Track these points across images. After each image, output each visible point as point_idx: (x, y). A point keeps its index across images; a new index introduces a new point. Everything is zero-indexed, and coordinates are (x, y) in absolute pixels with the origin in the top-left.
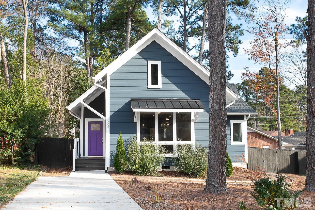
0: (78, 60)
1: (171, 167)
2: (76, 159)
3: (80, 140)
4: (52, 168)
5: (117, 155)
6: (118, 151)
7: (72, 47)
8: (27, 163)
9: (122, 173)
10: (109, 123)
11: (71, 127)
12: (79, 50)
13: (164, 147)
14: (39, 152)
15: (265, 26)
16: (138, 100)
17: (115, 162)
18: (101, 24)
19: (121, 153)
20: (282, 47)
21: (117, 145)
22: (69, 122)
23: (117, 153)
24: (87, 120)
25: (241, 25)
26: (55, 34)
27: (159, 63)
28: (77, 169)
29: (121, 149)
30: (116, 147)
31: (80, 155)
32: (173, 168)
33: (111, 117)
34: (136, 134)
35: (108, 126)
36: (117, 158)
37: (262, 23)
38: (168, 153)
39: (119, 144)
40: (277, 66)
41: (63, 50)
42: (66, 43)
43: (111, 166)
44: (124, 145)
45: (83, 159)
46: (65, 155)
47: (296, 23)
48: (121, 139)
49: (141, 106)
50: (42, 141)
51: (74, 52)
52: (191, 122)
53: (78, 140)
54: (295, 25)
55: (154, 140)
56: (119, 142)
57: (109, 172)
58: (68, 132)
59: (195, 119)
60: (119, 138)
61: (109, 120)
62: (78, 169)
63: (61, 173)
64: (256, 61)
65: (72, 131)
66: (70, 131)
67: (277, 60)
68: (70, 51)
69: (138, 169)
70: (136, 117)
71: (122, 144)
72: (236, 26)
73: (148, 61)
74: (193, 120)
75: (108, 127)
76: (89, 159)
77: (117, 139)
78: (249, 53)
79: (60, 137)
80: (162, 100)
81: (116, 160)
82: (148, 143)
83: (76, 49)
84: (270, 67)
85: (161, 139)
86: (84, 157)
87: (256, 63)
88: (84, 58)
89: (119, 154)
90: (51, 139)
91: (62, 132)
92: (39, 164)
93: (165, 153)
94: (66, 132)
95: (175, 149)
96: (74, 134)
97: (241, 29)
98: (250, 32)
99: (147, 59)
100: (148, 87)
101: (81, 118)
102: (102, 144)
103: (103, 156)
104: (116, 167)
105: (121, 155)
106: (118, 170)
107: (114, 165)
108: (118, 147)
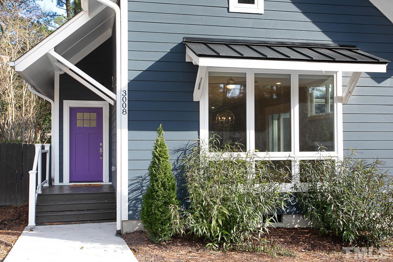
1: (285, 218)
6: (157, 181)
10: (127, 103)
16: (205, 42)
17: (148, 212)
19: (163, 185)
21: (154, 163)
22: (44, 121)
23: (153, 185)
24: (68, 104)
28: (39, 221)
29: (165, 174)
30: (150, 167)
31: (51, 180)
34: (197, 132)
35: (122, 109)
36: (153, 198)
39: (159, 160)
43: (131, 217)
44: (171, 161)
48: (162, 145)
52: (335, 105)
53: (47, 148)
55: (244, 149)
56: (159, 154)
57: (127, 233)
60: (157, 141)
61: (127, 93)
62: (43, 219)
69: (216, 230)
70: (200, 85)
71: (167, 158)
74: (340, 99)
75: (124, 113)
76: (71, 191)
77: (151, 146)
82: (235, 155)
83: (54, 15)
85: (261, 146)
86: (61, 184)
89: (159, 188)
91: (34, 135)
94: (39, 135)
95: (295, 170)
100: (228, 8)
101: (53, 99)
102: (102, 156)
103: (102, 181)
104: (151, 223)
105: (165, 190)
106: (154, 232)
107: (144, 218)
108: (155, 167)
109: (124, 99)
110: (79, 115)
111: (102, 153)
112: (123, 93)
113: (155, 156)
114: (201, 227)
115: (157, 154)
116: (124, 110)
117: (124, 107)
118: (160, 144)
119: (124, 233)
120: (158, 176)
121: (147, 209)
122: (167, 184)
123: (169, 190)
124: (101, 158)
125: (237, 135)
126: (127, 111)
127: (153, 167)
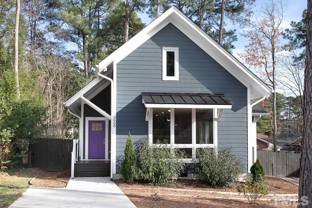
0: (77, 63)
1: (189, 175)
2: (75, 163)
3: (79, 141)
4: (48, 172)
5: (126, 161)
6: (127, 156)
7: (71, 51)
8: (19, 166)
9: (131, 182)
10: (116, 122)
11: (70, 127)
12: (77, 54)
13: (183, 151)
14: (33, 154)
15: (262, 29)
16: (151, 95)
17: (124, 169)
18: (99, 30)
19: (130, 158)
20: (279, 50)
21: (126, 148)
22: (68, 123)
23: (126, 158)
24: (88, 119)
25: (235, 30)
26: (55, 39)
27: (176, 50)
28: (76, 176)
29: (131, 153)
30: (125, 150)
31: (79, 158)
32: (192, 176)
33: (118, 114)
34: (147, 135)
36: (126, 164)
37: (258, 26)
38: (188, 158)
39: (128, 147)
40: (274, 68)
41: (62, 54)
42: (65, 48)
43: (117, 173)
45: (82, 163)
46: (63, 157)
47: (290, 28)
48: (130, 141)
49: (155, 100)
50: (36, 142)
51: (72, 55)
52: (214, 122)
53: (77, 142)
54: (290, 30)
55: (169, 143)
56: (129, 145)
57: (115, 180)
58: (67, 132)
59: (219, 118)
60: (128, 139)
61: (116, 118)
62: (78, 175)
63: (58, 180)
64: (251, 65)
65: (70, 131)
66: (68, 131)
67: (274, 63)
68: (68, 54)
69: (152, 177)
70: (148, 114)
71: (132, 146)
72: (230, 31)
73: (163, 47)
74: (216, 119)
75: (115, 126)
76: (89, 163)
77: (125, 141)
78: (243, 58)
79: (59, 137)
80: (179, 95)
81: (124, 167)
82: (163, 145)
83: (75, 52)
84: (267, 70)
86: (84, 160)
87: (250, 67)
88: (82, 61)
89: (128, 159)
90: (47, 140)
91: (61, 132)
92: (33, 167)
93: (185, 158)
94: (64, 132)
95: (194, 153)
96: (72, 134)
97: (234, 35)
98: (245, 36)
99: (161, 46)
100: (162, 79)
101: (80, 117)
102: (105, 146)
103: (105, 159)
104: (125, 174)
105: (131, 160)
106: (126, 178)
107: (122, 172)
108: (127, 150)
109: (115, 120)
110: (93, 125)
111: (105, 144)
112: (114, 118)
113: (127, 146)
114: (146, 176)
115: (128, 145)
116: (115, 125)
117: (114, 124)
118: (129, 141)
119: (114, 179)
120: (128, 154)
121: (123, 168)
122: (132, 157)
123: (133, 160)
124: (104, 147)
125: (166, 136)
126: (116, 126)
127: (126, 150)
